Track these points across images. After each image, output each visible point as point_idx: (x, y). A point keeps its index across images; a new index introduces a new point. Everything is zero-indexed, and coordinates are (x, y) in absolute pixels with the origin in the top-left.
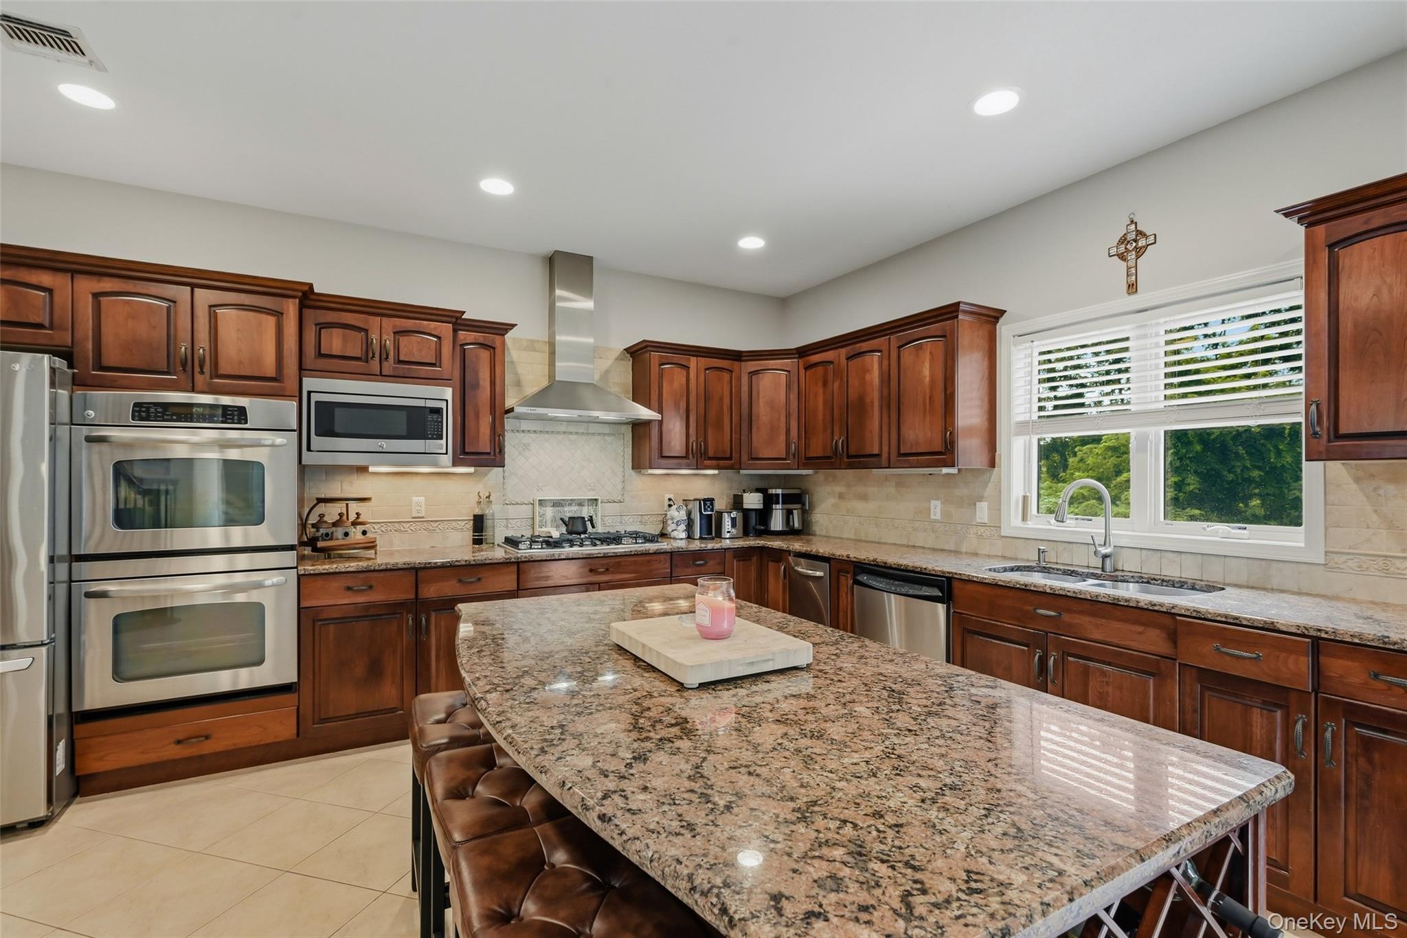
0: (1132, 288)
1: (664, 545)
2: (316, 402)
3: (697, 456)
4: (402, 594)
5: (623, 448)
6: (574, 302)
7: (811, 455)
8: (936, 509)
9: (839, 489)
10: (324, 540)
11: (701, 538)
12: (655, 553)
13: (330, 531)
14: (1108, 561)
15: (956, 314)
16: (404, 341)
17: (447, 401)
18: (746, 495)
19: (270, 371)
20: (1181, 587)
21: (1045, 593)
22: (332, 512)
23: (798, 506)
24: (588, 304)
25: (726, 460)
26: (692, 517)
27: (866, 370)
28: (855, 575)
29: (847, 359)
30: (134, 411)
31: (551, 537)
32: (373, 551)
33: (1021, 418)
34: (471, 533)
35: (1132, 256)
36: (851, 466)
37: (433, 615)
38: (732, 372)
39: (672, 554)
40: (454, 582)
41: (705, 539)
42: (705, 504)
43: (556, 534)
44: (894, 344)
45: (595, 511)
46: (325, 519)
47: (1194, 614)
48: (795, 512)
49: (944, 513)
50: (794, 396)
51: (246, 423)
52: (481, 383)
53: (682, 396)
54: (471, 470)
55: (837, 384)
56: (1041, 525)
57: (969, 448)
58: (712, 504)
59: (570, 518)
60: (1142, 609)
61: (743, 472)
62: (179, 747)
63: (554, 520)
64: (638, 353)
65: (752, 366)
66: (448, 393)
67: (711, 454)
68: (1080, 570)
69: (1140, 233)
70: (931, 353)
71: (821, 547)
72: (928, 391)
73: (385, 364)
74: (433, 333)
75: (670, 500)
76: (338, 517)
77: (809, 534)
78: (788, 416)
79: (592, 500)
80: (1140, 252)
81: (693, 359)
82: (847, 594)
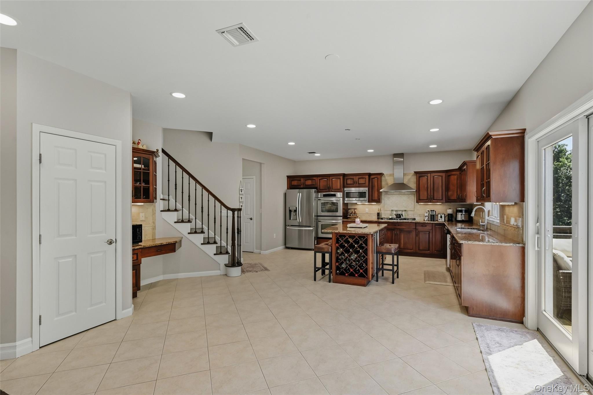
2: (346, 192)
3: (430, 199)
5: (414, 197)
10: (349, 216)
16: (360, 180)
17: (367, 191)
19: (339, 187)
25: (440, 200)
26: (429, 215)
30: (323, 195)
34: (377, 216)
38: (443, 176)
42: (431, 212)
43: (394, 217)
45: (404, 213)
46: (348, 212)
50: (459, 182)
51: (335, 196)
52: (375, 187)
53: (426, 184)
54: (376, 203)
59: (398, 214)
63: (394, 214)
64: (418, 174)
65: (449, 174)
67: (435, 198)
73: (357, 184)
74: (365, 177)
76: (351, 212)
78: (457, 188)
79: (405, 210)
81: (429, 174)
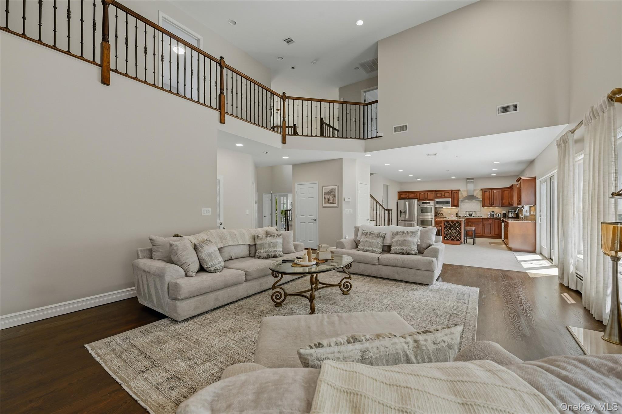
2: (437, 201)
5: (481, 204)
13: (438, 214)
16: (445, 194)
18: (503, 211)
19: (432, 198)
22: (439, 212)
25: (498, 205)
30: (423, 203)
32: (443, 216)
34: (456, 216)
38: (499, 191)
48: (513, 214)
50: (510, 195)
51: (430, 203)
52: (455, 198)
53: (488, 196)
54: (455, 207)
59: (469, 214)
64: (483, 190)
65: (503, 190)
66: (450, 199)
67: (495, 204)
73: (443, 196)
74: (449, 192)
78: (509, 198)
79: (474, 211)
81: (491, 190)
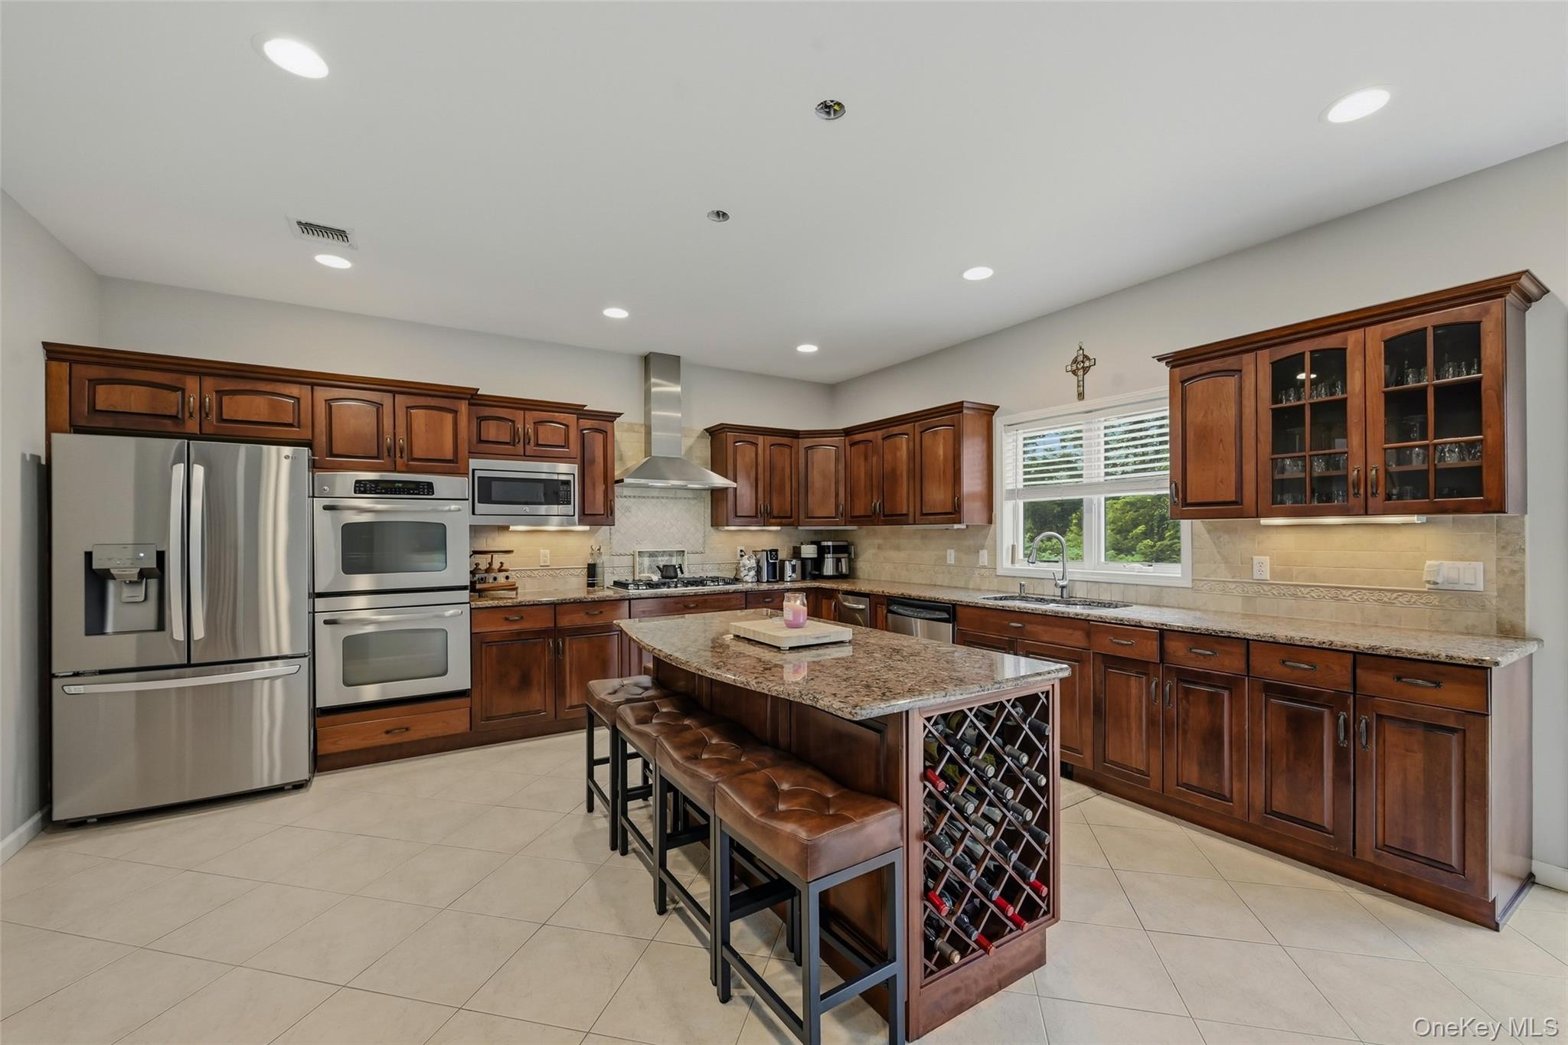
0: (1081, 396)
1: (739, 587)
2: (479, 477)
3: (764, 516)
4: (544, 622)
5: (704, 510)
6: (663, 387)
7: (856, 514)
8: (951, 556)
9: (878, 541)
10: (480, 583)
11: (768, 582)
12: (733, 592)
13: (483, 576)
14: (1065, 590)
15: (960, 410)
16: (541, 429)
17: (574, 475)
18: (802, 547)
19: (449, 455)
20: (1109, 607)
21: (1015, 611)
22: (486, 561)
23: (846, 555)
24: (677, 389)
25: (787, 519)
26: (761, 564)
27: (897, 449)
28: (888, 605)
29: (883, 439)
30: (355, 486)
31: (652, 580)
32: (515, 592)
33: (1010, 487)
34: (586, 578)
35: (1080, 373)
36: (886, 523)
37: (567, 639)
38: (791, 447)
39: (746, 593)
40: (582, 614)
41: (771, 582)
42: (771, 554)
43: (656, 578)
44: (918, 430)
45: (682, 560)
46: (480, 567)
47: (1099, 620)
48: (843, 560)
49: (956, 558)
50: (841, 467)
51: (433, 494)
52: (597, 459)
53: (752, 467)
54: (587, 528)
55: (875, 459)
56: (1022, 566)
57: (972, 510)
58: (777, 554)
59: (664, 566)
60: (1071, 618)
61: (800, 528)
62: (387, 736)
63: (650, 567)
64: (715, 433)
65: (808, 442)
66: (574, 468)
67: (775, 513)
68: (1046, 597)
69: (1086, 357)
70: (944, 438)
71: (863, 587)
72: (942, 466)
73: (527, 447)
74: (563, 422)
75: (741, 551)
76: (488, 566)
77: (855, 578)
78: (837, 483)
79: (679, 551)
80: (1086, 370)
81: (761, 438)
82: (883, 622)
